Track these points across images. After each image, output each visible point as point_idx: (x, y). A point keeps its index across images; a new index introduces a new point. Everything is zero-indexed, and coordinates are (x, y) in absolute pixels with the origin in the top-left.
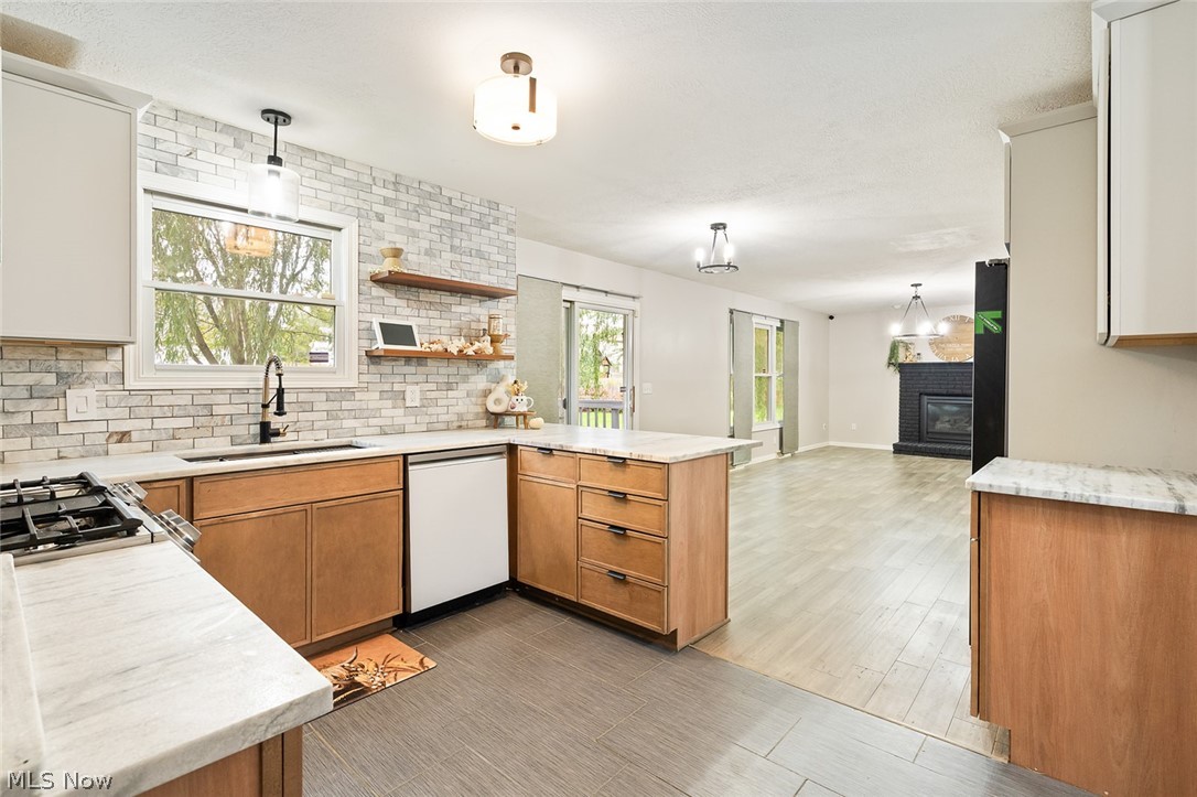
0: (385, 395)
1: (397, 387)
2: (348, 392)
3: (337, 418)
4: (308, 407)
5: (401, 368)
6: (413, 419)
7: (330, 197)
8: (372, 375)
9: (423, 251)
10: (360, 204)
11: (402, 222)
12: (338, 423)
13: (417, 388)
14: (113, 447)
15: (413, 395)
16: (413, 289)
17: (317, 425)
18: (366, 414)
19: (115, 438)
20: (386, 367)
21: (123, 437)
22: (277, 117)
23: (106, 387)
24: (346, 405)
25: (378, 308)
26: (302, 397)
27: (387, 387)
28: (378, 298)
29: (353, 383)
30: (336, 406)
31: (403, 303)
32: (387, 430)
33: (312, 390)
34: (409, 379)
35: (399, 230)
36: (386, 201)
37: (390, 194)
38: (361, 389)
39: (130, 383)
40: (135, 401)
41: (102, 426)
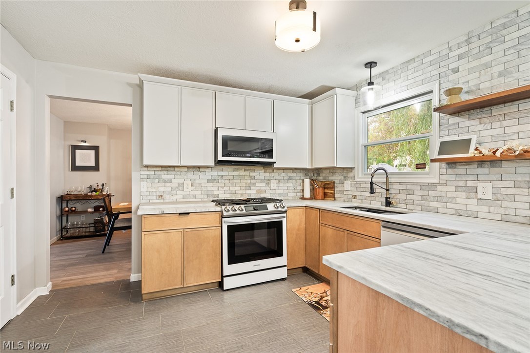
0: (460, 189)
1: (469, 184)
2: (432, 186)
3: (426, 200)
4: (411, 192)
5: (474, 169)
6: (486, 209)
7: (422, 77)
8: (450, 174)
9: (495, 75)
10: (441, 70)
11: (475, 63)
12: (427, 203)
13: (489, 185)
14: (353, 200)
15: (486, 190)
16: (486, 109)
17: (416, 202)
18: (445, 200)
19: (354, 197)
20: (460, 170)
21: (355, 197)
22: (370, 65)
23: (352, 181)
24: (431, 193)
25: (454, 131)
26: (409, 187)
27: (461, 183)
28: (454, 124)
29: (436, 180)
30: (426, 193)
31: (477, 122)
32: (461, 213)
33: (413, 184)
34: (481, 177)
35: (471, 71)
36: (460, 57)
37: (464, 49)
38: (442, 184)
39: (357, 180)
40: (358, 185)
41: (350, 193)
